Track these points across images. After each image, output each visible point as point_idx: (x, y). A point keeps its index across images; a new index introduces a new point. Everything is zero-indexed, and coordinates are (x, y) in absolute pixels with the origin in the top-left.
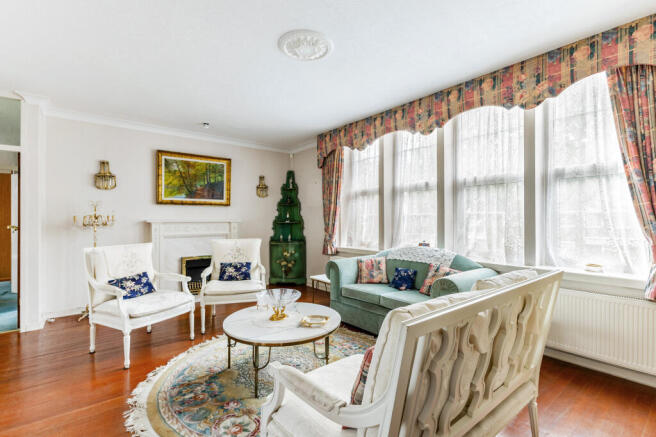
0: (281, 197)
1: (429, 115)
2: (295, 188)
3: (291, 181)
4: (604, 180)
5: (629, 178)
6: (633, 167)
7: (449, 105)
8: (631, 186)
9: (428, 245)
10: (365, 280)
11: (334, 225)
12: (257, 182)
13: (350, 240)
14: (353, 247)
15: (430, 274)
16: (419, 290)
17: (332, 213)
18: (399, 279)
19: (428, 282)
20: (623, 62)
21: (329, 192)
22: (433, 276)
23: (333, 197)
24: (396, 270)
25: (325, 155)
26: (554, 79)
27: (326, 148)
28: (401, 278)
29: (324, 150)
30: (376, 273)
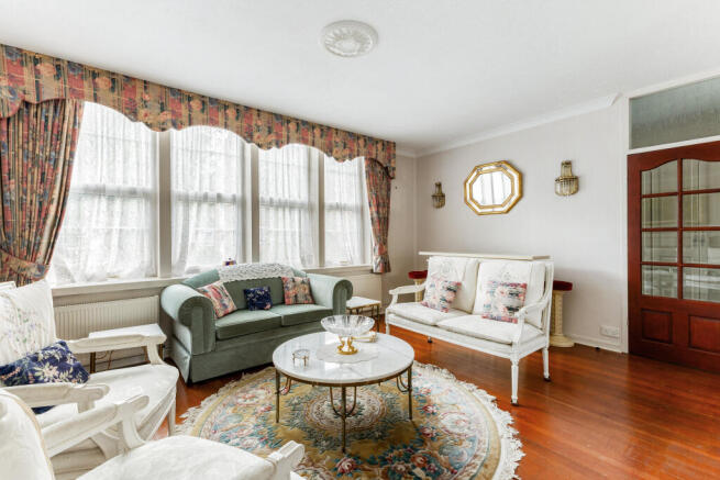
1: (270, 132)
5: (371, 214)
6: (374, 209)
9: (233, 263)
10: (221, 314)
15: (290, 286)
16: (283, 303)
17: (49, 221)
18: (258, 299)
19: (291, 293)
20: (374, 156)
21: (37, 177)
22: (295, 286)
23: (56, 192)
24: (246, 292)
25: (32, 98)
26: (351, 150)
27: (38, 85)
28: (260, 298)
29: (31, 88)
30: (226, 301)
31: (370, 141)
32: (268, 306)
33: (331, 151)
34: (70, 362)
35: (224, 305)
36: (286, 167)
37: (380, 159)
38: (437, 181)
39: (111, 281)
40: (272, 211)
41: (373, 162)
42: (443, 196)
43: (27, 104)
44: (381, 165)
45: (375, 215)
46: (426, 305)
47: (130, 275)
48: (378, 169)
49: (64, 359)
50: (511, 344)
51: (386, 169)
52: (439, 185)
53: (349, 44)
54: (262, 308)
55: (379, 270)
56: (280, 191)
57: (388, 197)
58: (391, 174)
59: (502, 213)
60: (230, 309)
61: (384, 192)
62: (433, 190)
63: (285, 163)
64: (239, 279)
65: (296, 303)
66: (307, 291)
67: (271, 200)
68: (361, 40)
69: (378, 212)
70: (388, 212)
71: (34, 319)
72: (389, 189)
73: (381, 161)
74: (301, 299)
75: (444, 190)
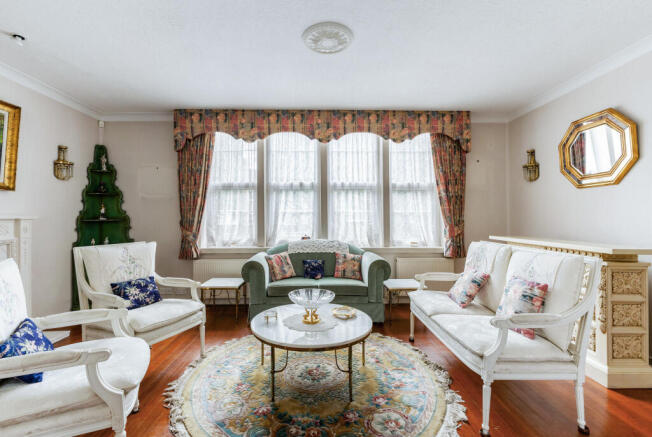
0: (86, 182)
1: (328, 127)
2: (112, 172)
3: (104, 160)
4: (419, 194)
5: (439, 193)
6: (442, 188)
7: (345, 123)
8: (440, 198)
10: (279, 277)
11: (199, 222)
12: (54, 156)
13: (211, 239)
14: (217, 247)
15: (340, 261)
16: (333, 276)
17: (198, 208)
18: (312, 270)
19: (340, 267)
20: (440, 131)
21: (193, 182)
22: (344, 262)
23: (201, 189)
24: (304, 262)
25: (190, 137)
26: (411, 129)
27: (192, 128)
28: (314, 269)
29: (189, 130)
30: (286, 268)
31: (432, 116)
32: (319, 276)
33: (388, 134)
34: (150, 288)
35: (284, 271)
36: (356, 153)
37: (448, 132)
38: (529, 149)
39: (232, 247)
40: (343, 194)
41: (439, 137)
42: (537, 166)
43: (190, 140)
44: (451, 139)
45: (443, 194)
46: (450, 296)
47: (245, 244)
48: (448, 143)
49: (146, 286)
50: (482, 357)
51: (458, 141)
52: (532, 153)
53: (327, 43)
54: (313, 277)
55: (448, 254)
56: (350, 176)
57: (463, 173)
58: (464, 147)
59: (608, 184)
60: (288, 275)
61: (456, 168)
62: (525, 160)
63: (355, 150)
64: (301, 251)
65: (344, 277)
66: (356, 268)
67: (343, 184)
68: (335, 36)
69: (447, 191)
70: (463, 190)
71: (137, 262)
72: (463, 164)
73: (449, 135)
74: (348, 274)
75: (539, 158)
